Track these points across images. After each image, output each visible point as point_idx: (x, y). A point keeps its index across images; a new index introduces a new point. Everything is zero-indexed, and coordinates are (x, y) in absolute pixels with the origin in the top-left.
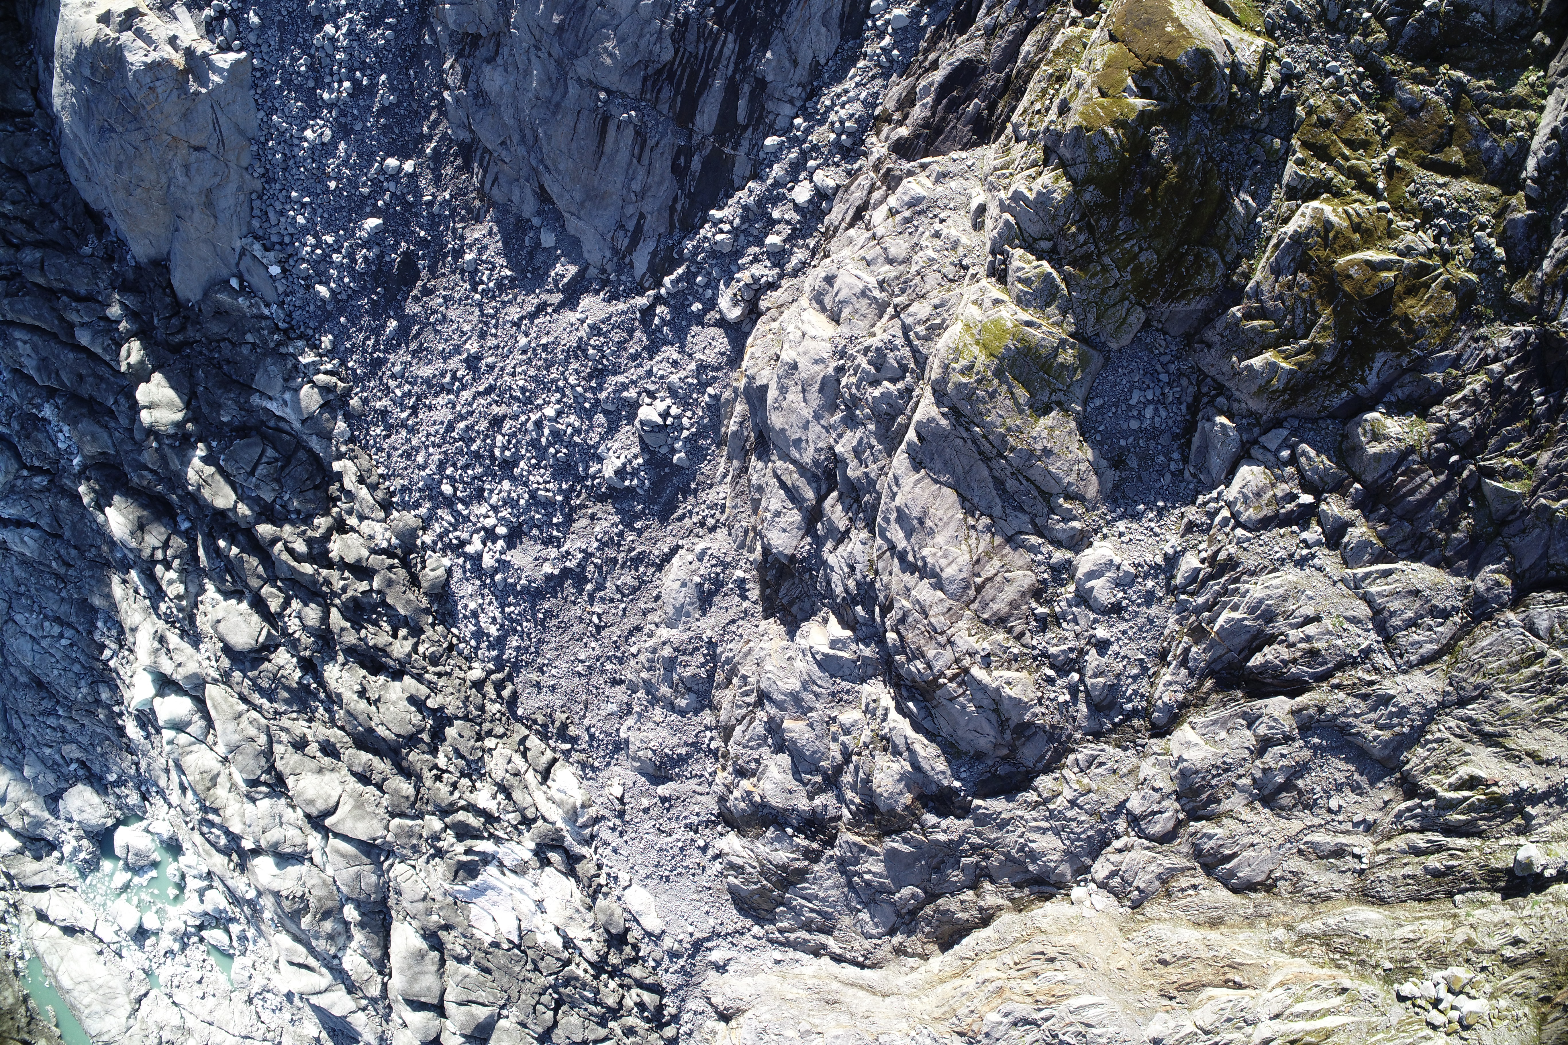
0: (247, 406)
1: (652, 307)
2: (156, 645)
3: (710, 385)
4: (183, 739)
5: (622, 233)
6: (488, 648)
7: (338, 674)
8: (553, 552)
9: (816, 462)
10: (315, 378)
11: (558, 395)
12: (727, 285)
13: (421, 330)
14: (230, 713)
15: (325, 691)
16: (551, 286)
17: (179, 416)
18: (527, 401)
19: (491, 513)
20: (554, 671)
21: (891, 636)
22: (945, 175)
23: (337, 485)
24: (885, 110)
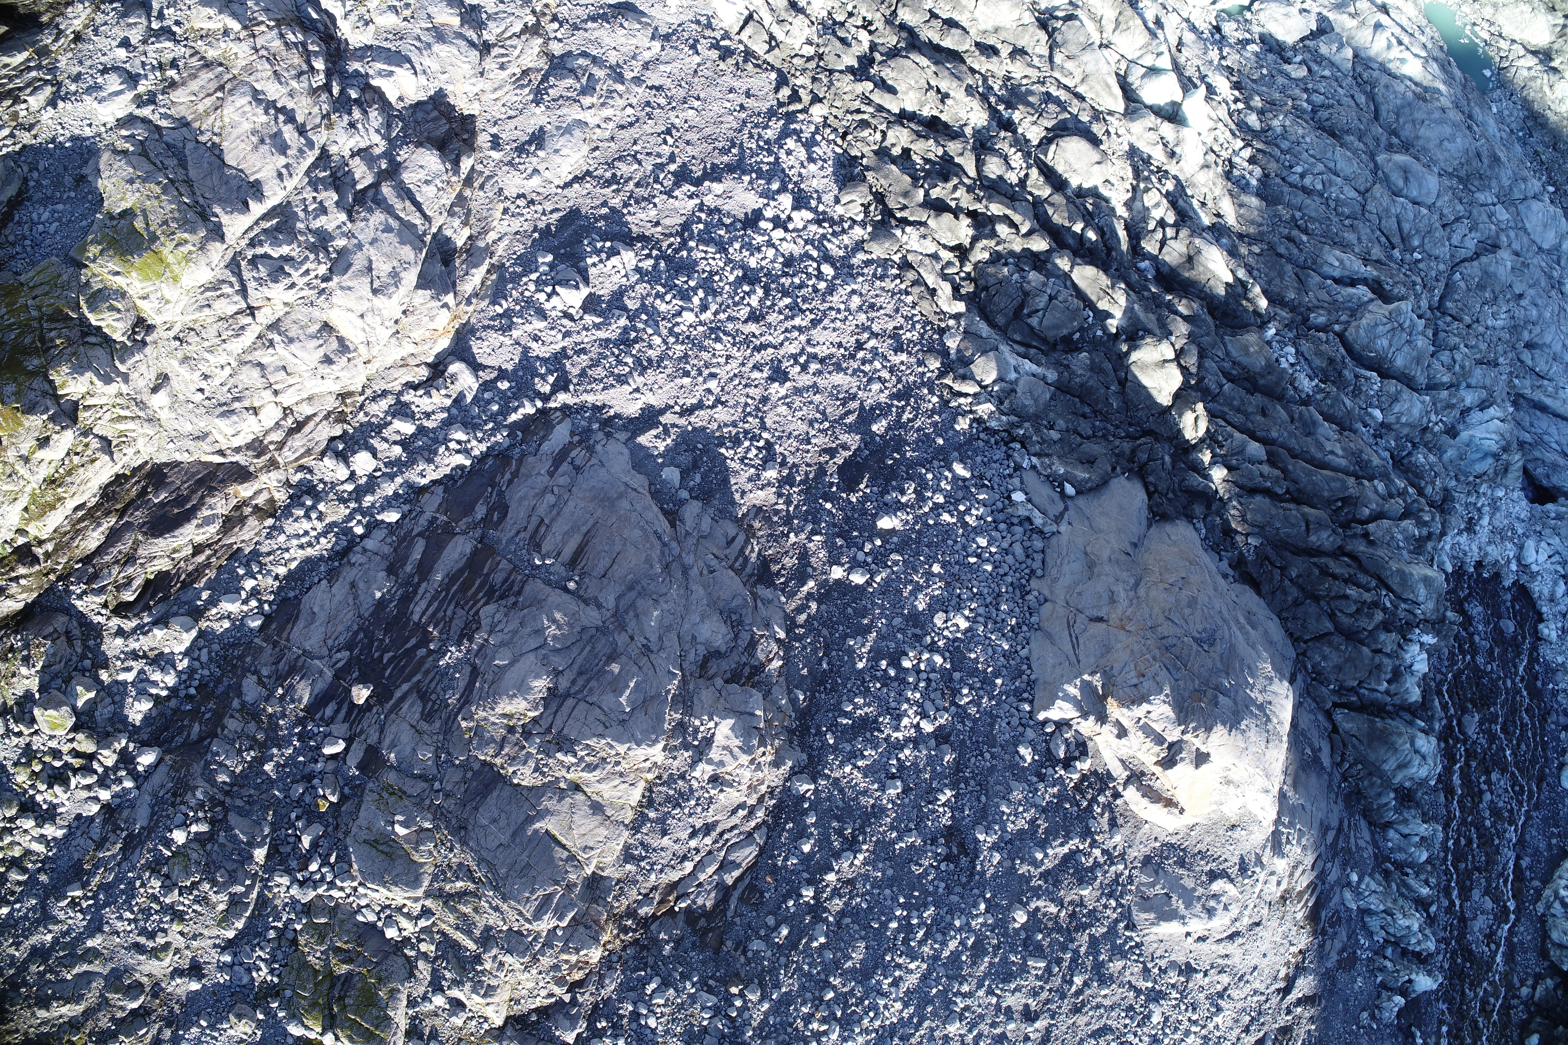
0: (1061, 369)
1: (554, 392)
2: (1178, 150)
3: (499, 315)
4: (1148, 61)
5: (578, 462)
6: (801, 131)
7: (970, 115)
8: (709, 200)
9: (370, 211)
10: (977, 389)
11: (676, 329)
12: (461, 396)
13: (842, 417)
14: (1091, 81)
15: (989, 104)
16: (673, 431)
17: (1134, 356)
18: (715, 331)
19: (777, 243)
20: (728, 105)
21: (319, 64)
22: (198, 438)
23: (963, 291)
24: (261, 519)
